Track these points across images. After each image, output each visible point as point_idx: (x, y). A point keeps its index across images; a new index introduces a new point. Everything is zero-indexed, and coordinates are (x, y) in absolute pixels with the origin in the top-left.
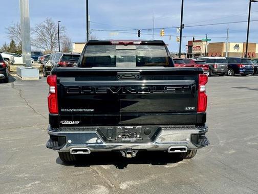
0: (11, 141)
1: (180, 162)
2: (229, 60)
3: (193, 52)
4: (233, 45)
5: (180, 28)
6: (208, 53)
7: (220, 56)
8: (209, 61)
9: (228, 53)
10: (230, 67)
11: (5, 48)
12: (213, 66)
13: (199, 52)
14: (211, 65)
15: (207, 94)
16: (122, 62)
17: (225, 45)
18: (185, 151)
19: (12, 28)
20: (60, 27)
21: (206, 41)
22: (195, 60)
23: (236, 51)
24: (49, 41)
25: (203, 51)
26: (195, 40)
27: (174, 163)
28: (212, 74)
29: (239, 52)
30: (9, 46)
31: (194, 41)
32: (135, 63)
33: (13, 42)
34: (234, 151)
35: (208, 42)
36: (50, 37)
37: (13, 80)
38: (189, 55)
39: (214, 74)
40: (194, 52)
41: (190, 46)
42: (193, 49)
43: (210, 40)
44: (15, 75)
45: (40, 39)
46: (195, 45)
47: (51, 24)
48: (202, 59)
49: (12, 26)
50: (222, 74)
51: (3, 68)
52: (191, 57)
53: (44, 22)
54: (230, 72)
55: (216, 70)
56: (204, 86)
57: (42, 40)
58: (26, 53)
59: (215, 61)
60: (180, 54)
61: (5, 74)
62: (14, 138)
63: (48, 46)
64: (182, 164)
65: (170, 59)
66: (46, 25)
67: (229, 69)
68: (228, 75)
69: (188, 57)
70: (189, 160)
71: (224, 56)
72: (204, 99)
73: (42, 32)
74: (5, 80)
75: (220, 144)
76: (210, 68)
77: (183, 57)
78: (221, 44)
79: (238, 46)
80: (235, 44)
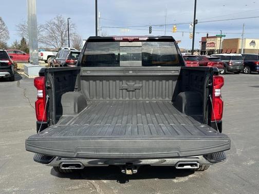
0: (6, 147)
1: (191, 176)
2: (246, 57)
3: (206, 48)
4: (248, 41)
5: (193, 24)
6: (222, 50)
7: (235, 53)
8: (223, 58)
9: (244, 50)
10: (246, 65)
11: (16, 45)
12: (228, 63)
13: (213, 48)
14: (226, 62)
15: (223, 99)
16: (126, 60)
17: (240, 41)
18: (196, 167)
19: (23, 26)
20: (70, 24)
21: (221, 36)
22: (209, 57)
23: (252, 47)
24: (59, 38)
25: (218, 47)
26: (209, 36)
27: (184, 176)
28: (227, 72)
29: (255, 48)
30: (19, 43)
31: (207, 37)
32: (141, 62)
33: (23, 39)
34: (253, 162)
35: (223, 38)
36: (60, 34)
37: (20, 78)
38: (203, 52)
39: (229, 71)
40: (208, 48)
41: (204, 43)
42: (207, 45)
43: (225, 36)
44: (23, 73)
45: (50, 37)
46: (209, 41)
47: (61, 22)
48: (216, 56)
49: (23, 24)
50: (238, 72)
51: (9, 66)
52: (205, 54)
53: (55, 19)
54: (246, 70)
55: (232, 67)
56: (219, 90)
57: (52, 37)
58: (33, 51)
59: (230, 58)
60: (193, 51)
61: (11, 72)
62: (10, 143)
63: (58, 44)
64: (193, 178)
65: (180, 56)
66: (56, 22)
67: (245, 66)
68: (244, 73)
69: (202, 54)
70: (201, 173)
71: (240, 53)
72: (220, 105)
73: (52, 29)
74: (11, 78)
75: (237, 153)
76: (225, 66)
77: (196, 54)
78: (236, 41)
79: (254, 43)
80: (251, 40)
